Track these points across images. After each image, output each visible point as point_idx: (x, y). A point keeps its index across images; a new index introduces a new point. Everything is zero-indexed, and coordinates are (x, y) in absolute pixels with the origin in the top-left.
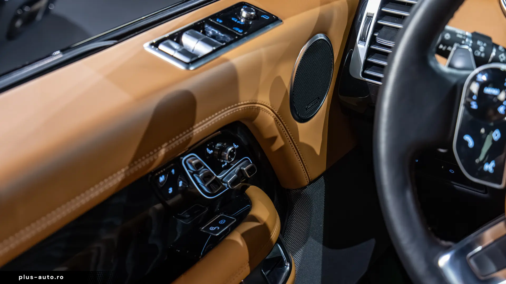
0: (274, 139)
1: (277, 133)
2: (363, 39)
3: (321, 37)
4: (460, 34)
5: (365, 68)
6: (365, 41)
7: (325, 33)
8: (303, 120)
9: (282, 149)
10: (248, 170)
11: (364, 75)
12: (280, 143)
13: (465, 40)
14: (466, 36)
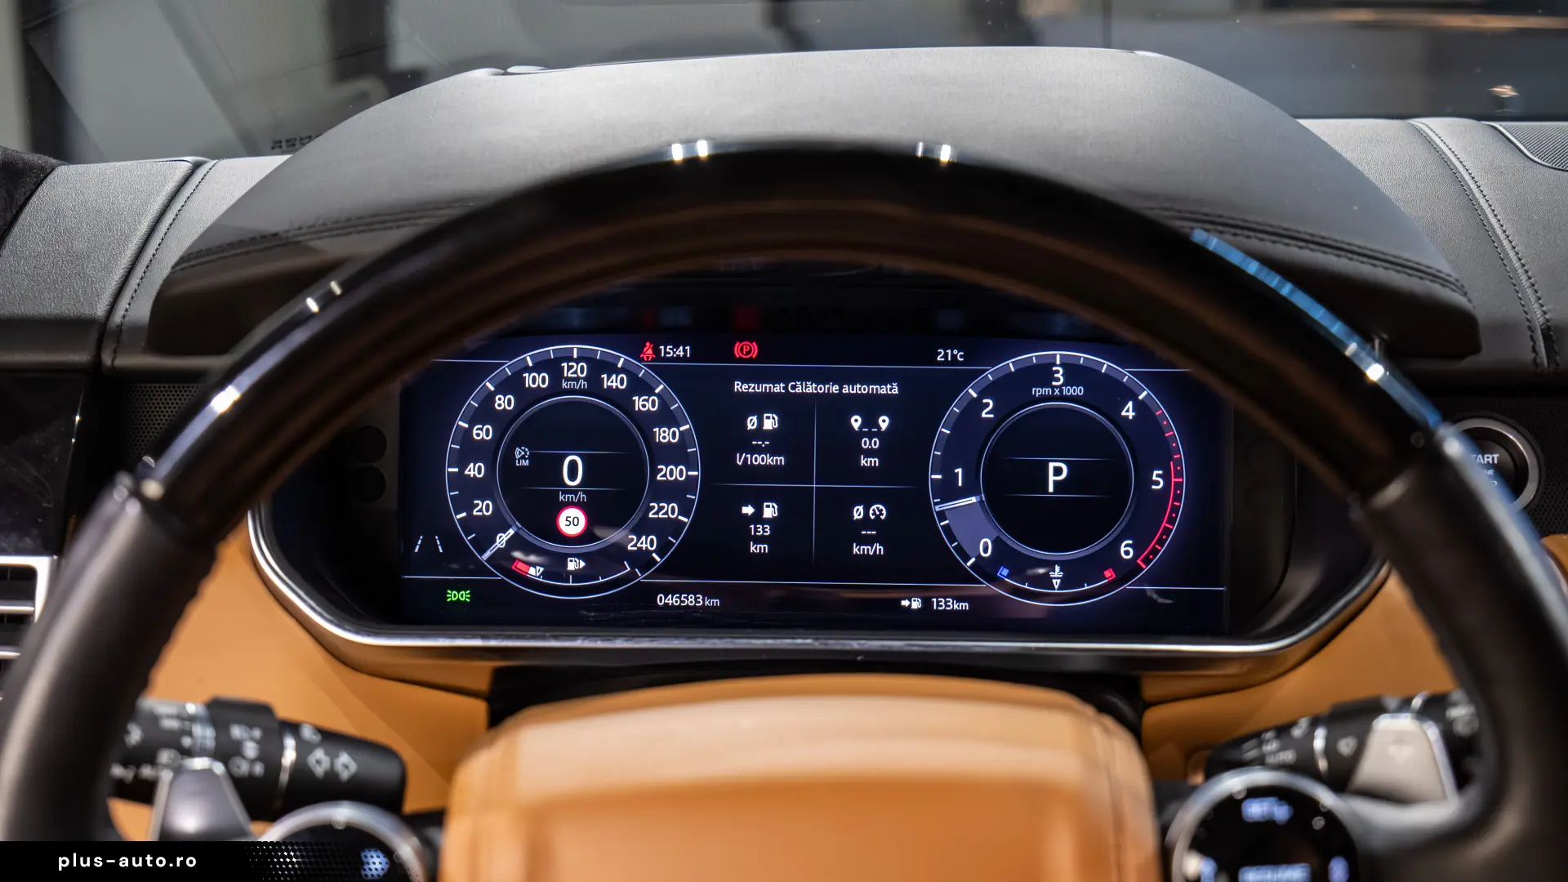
4: (170, 717)
13: (190, 733)
14: (192, 719)
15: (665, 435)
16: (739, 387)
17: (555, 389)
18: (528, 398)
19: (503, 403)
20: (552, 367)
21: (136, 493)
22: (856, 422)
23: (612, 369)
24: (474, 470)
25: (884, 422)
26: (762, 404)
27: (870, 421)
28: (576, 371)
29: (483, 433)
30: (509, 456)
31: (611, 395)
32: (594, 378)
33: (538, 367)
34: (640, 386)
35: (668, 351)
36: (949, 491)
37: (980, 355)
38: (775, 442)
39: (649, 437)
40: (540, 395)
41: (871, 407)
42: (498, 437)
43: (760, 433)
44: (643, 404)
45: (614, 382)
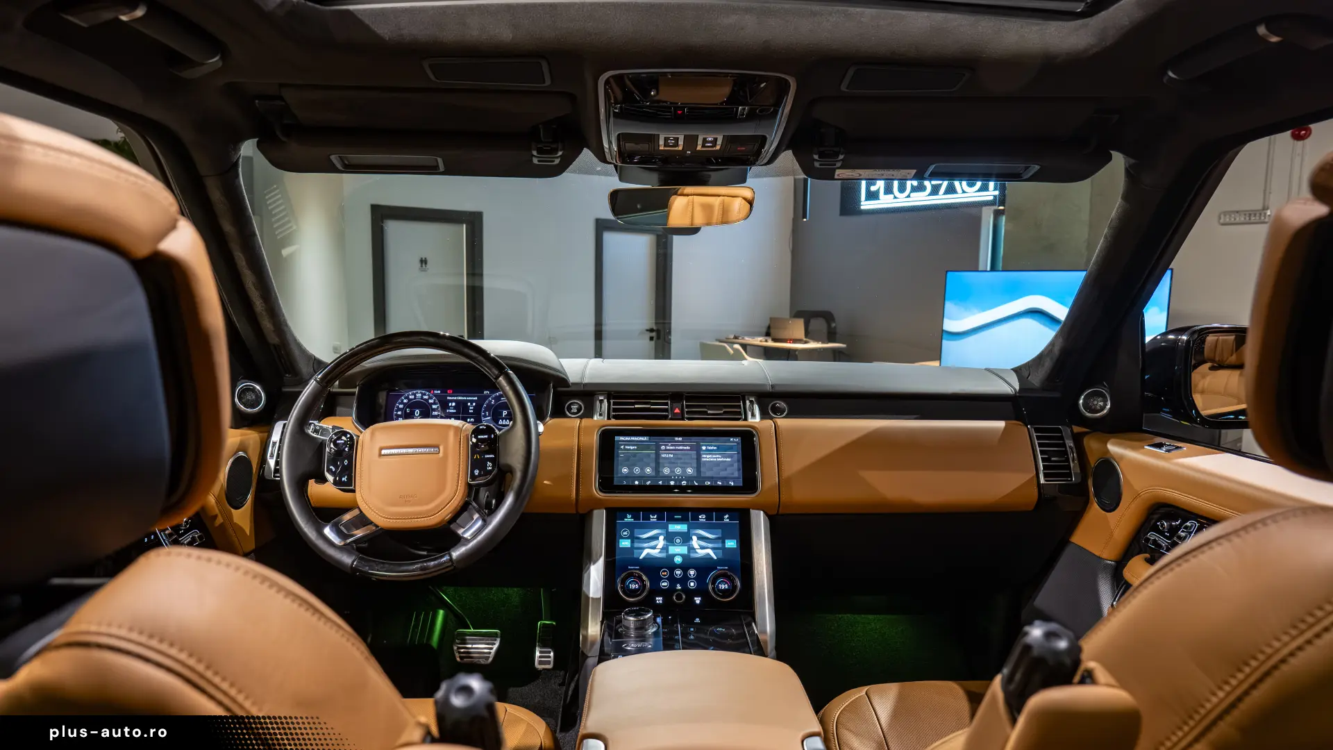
0: (216, 517)
1: (217, 511)
2: (272, 456)
3: (241, 454)
5: (275, 473)
6: (273, 456)
7: (245, 452)
8: (237, 508)
9: (221, 525)
10: (199, 537)
11: (275, 477)
12: (219, 520)
15: (434, 407)
16: (448, 398)
17: (415, 398)
18: (409, 400)
19: (405, 401)
20: (415, 395)
21: (315, 380)
22: (469, 404)
23: (425, 394)
24: (399, 413)
25: (474, 404)
26: (452, 401)
27: (472, 404)
28: (419, 395)
29: (401, 406)
30: (406, 411)
31: (425, 400)
32: (422, 397)
33: (413, 394)
34: (430, 398)
35: (436, 392)
36: (485, 416)
37: (492, 392)
38: (455, 408)
39: (431, 407)
40: (412, 399)
41: (472, 402)
42: (404, 406)
43: (451, 406)
44: (431, 401)
45: (426, 397)
